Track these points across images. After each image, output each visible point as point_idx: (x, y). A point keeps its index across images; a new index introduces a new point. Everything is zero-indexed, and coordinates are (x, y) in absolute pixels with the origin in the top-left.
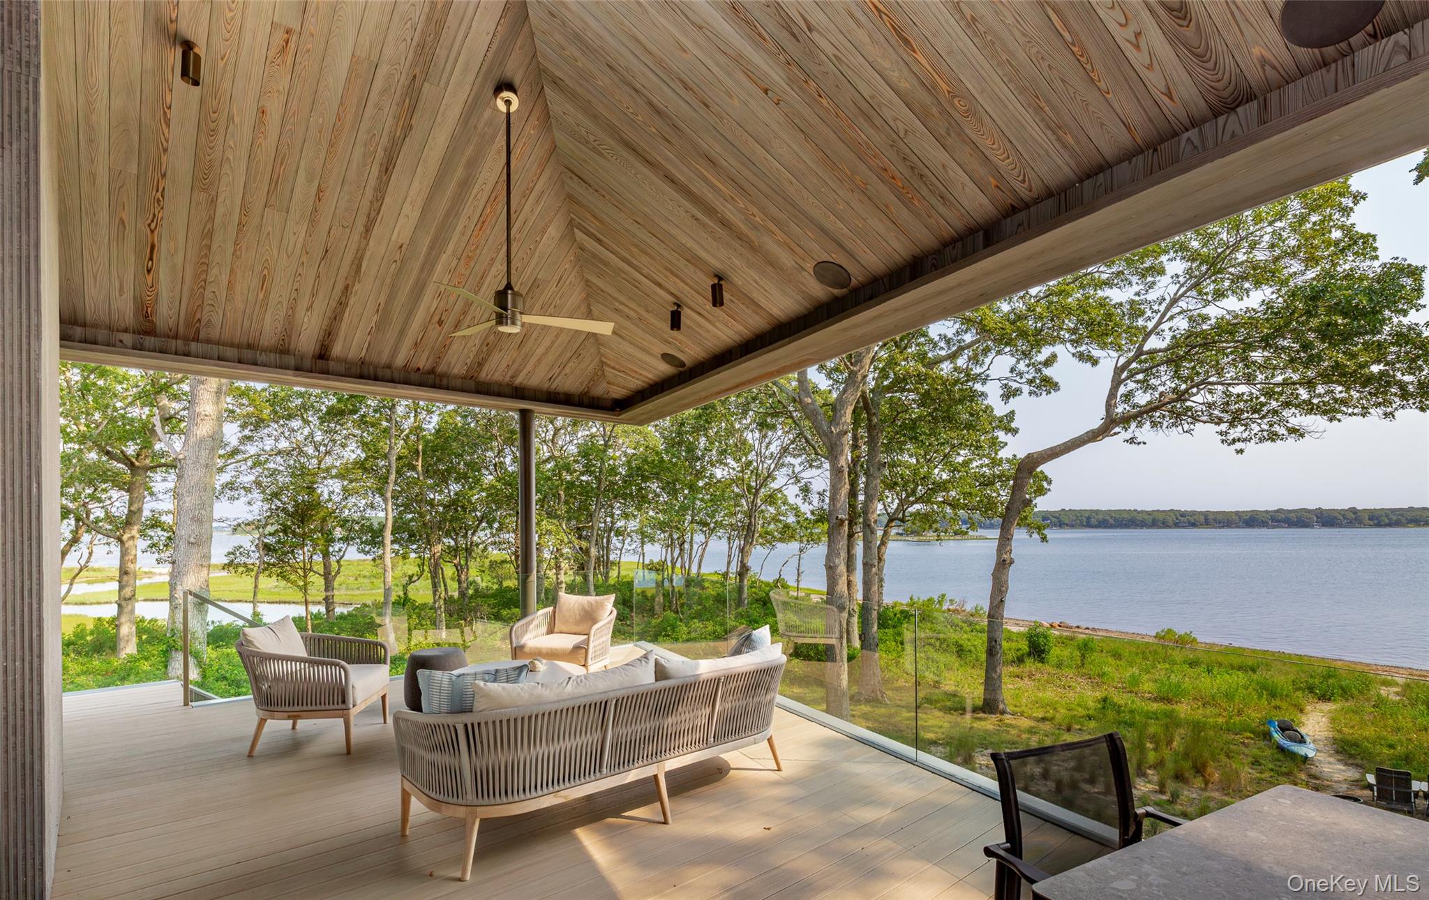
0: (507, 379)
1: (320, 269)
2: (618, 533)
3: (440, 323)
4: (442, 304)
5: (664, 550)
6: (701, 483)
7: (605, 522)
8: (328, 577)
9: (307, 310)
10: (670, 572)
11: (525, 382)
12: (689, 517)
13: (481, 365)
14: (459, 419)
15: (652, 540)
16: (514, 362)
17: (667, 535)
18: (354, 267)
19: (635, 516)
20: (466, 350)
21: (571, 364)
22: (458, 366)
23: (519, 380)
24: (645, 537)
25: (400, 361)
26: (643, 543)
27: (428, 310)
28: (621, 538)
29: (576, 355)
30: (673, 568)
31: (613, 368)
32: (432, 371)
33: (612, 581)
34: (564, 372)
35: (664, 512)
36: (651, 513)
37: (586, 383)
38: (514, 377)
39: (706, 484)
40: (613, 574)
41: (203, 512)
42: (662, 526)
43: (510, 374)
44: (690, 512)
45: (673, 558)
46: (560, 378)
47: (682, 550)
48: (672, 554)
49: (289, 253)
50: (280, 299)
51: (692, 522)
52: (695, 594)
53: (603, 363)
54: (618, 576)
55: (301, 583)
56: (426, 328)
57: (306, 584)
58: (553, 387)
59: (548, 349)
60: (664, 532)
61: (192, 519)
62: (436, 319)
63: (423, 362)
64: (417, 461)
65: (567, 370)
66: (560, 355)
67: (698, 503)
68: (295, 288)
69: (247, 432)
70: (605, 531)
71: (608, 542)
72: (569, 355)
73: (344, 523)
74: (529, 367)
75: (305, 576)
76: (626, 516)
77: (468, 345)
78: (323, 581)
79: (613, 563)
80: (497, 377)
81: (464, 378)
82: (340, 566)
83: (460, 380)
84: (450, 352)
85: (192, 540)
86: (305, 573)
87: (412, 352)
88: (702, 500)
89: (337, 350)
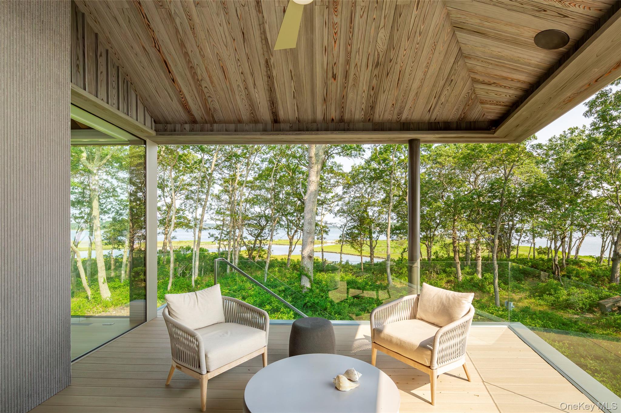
0: (395, 117)
1: (247, 51)
2: (517, 231)
3: (334, 77)
4: (330, 58)
5: (549, 242)
6: (579, 201)
7: (508, 224)
8: (372, 248)
9: (255, 88)
10: (554, 254)
11: (409, 117)
12: (569, 222)
13: (373, 108)
14: (427, 176)
15: (541, 235)
16: (397, 100)
17: (551, 232)
18: (264, 42)
19: (529, 222)
20: (359, 97)
21: (445, 92)
22: (357, 112)
23: (404, 117)
24: (535, 234)
25: (319, 116)
26: (534, 237)
27: (323, 67)
28: (519, 234)
29: (448, 83)
30: (556, 253)
31: (483, 83)
32: (342, 120)
33: (512, 257)
34: (440, 103)
35: (549, 218)
36: (540, 219)
37: (462, 108)
38: (400, 114)
39: (583, 201)
40: (513, 253)
41: (312, 220)
42: (548, 227)
43: (396, 112)
44: (570, 219)
45: (556, 247)
46: (437, 108)
47: (563, 242)
48: (555, 244)
49: (226, 44)
50: (238, 83)
51: (571, 225)
52: (574, 270)
53: (475, 81)
54: (517, 255)
55: (359, 250)
56: (326, 83)
57: (361, 250)
58: (433, 117)
59: (423, 80)
60: (549, 231)
61: (308, 223)
62: (330, 75)
63: (334, 114)
64: (406, 197)
65: (443, 99)
66: (434, 86)
67: (577, 213)
68: (241, 72)
69: (345, 190)
70: (508, 229)
71: (510, 236)
72: (442, 83)
73: (378, 225)
74: (410, 104)
75: (361, 247)
76: (522, 221)
77: (360, 92)
78: (369, 249)
79: (513, 247)
80: (387, 116)
81: (364, 121)
82: (377, 243)
83: (362, 123)
84: (348, 101)
85: (308, 231)
86: (361, 245)
87: (325, 107)
88: (580, 211)
89: (282, 114)
